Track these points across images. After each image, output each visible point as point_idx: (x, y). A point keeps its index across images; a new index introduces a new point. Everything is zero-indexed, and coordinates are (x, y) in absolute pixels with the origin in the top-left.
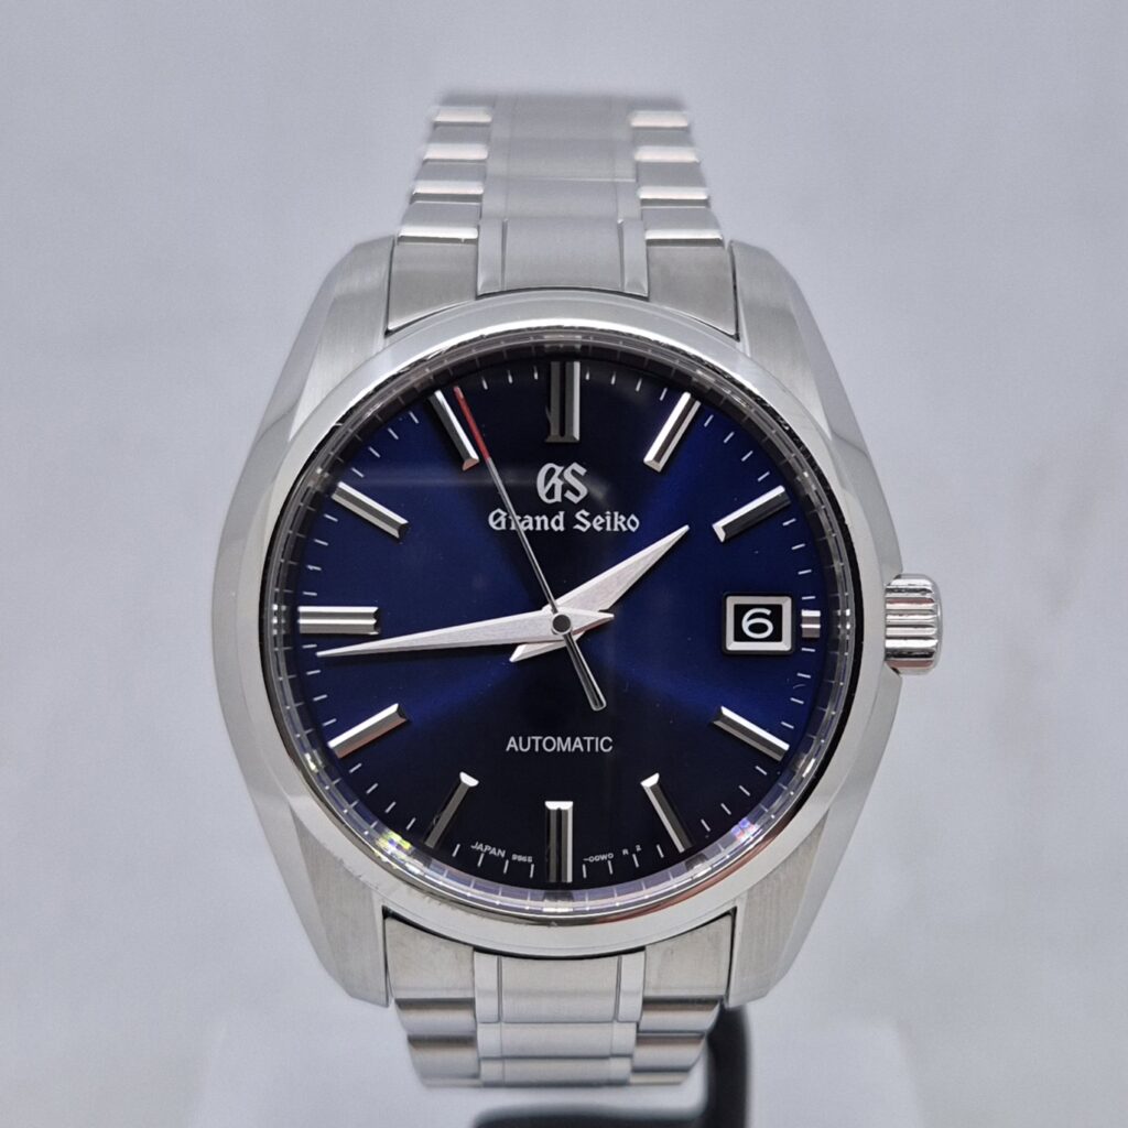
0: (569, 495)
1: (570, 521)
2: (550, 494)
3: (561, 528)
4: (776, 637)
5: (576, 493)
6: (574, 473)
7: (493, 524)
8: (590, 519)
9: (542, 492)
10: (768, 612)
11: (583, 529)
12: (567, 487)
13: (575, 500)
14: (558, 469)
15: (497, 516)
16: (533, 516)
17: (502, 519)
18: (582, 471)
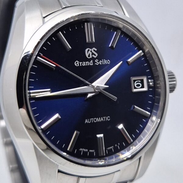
0: (94, 56)
1: (94, 62)
2: (89, 56)
3: (92, 64)
4: (143, 87)
5: (95, 55)
6: (94, 50)
7: (76, 65)
8: (99, 62)
9: (87, 55)
10: (140, 81)
11: (97, 64)
12: (93, 54)
13: (95, 57)
14: (90, 50)
15: (77, 63)
16: (85, 62)
17: (78, 63)
18: (96, 50)
